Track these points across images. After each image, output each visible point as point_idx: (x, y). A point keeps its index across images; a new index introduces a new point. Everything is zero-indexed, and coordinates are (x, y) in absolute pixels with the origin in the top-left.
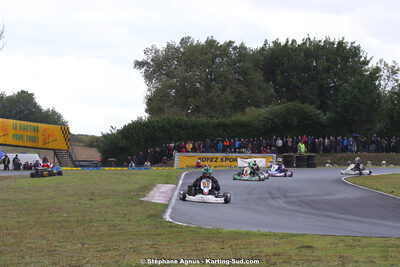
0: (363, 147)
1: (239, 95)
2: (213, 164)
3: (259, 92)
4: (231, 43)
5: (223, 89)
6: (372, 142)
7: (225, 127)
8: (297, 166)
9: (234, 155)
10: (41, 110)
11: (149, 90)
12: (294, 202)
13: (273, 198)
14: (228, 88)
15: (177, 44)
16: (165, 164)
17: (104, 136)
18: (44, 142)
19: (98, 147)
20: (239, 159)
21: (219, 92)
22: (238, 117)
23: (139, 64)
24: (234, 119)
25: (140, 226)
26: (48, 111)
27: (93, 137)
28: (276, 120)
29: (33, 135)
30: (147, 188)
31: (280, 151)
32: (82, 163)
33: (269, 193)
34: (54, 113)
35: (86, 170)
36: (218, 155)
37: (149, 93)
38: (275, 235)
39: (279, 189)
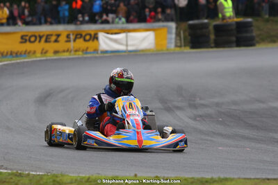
2: (51, 46)
8: (218, 45)
9: (91, 28)
13: (169, 110)
20: (102, 36)
36: (60, 28)
39: (180, 90)
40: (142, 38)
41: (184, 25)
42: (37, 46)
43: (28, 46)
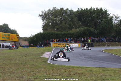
0: (108, 40)
1: (70, 25)
2: (62, 46)
3: (76, 24)
4: (68, 9)
5: (66, 23)
6: (111, 39)
7: (66, 34)
10: (10, 29)
11: (43, 23)
12: (87, 57)
13: (81, 56)
14: (67, 23)
15: (52, 10)
16: (48, 46)
17: (30, 37)
18: (12, 39)
19: (28, 41)
21: (64, 24)
22: (70, 32)
23: (40, 16)
24: (69, 32)
25: (40, 65)
27: (26, 38)
28: (82, 32)
29: (8, 37)
30: (43, 53)
31: (83, 42)
32: (23, 46)
33: (79, 55)
34: (14, 30)
35: (24, 48)
37: (43, 24)
38: (81, 67)
39: (82, 53)
40: (76, 45)
41: (83, 43)
42: (60, 46)
43: (59, 46)
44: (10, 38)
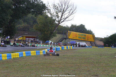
10: (87, 30)
17: (105, 38)
19: (103, 41)
26: (89, 30)
29: (84, 37)
34: (90, 31)
35: (99, 48)
44: (86, 38)
